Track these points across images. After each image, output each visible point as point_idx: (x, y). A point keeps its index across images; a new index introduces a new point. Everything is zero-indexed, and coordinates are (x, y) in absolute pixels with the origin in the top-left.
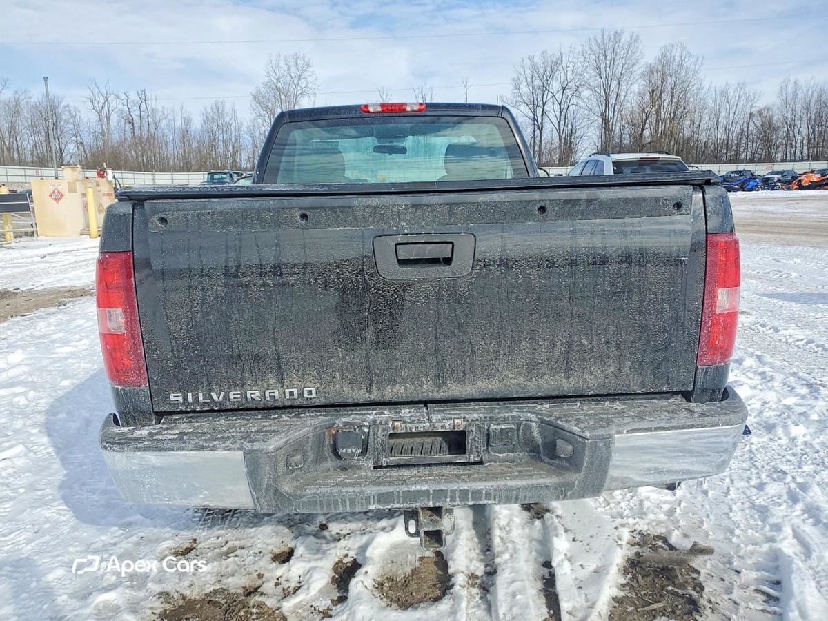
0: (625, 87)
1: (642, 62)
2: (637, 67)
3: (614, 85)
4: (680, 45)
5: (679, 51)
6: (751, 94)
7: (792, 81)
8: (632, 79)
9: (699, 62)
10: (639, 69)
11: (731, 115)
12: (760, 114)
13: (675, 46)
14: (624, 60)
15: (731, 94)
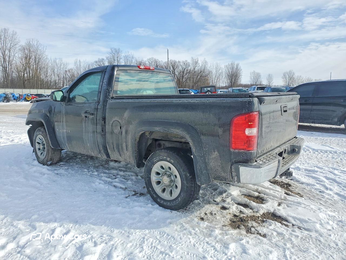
0: (13, 54)
1: (20, 44)
2: (17, 46)
3: (7, 52)
4: (36, 40)
5: (36, 42)
6: (65, 63)
7: (79, 60)
8: (16, 50)
9: (45, 48)
10: (18, 47)
11: (59, 70)
12: (69, 71)
13: (34, 40)
14: (11, 42)
15: (58, 62)
